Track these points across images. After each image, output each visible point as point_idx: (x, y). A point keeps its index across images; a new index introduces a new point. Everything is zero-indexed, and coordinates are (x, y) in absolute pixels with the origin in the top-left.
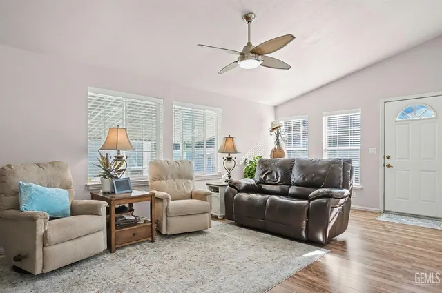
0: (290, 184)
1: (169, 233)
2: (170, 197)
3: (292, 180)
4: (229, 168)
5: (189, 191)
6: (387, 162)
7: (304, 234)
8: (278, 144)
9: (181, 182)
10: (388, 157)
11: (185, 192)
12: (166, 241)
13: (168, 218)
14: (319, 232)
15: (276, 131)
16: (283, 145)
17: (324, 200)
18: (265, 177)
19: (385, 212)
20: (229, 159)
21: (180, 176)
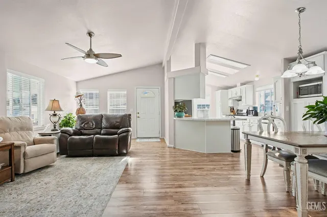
0: (101, 129)
1: (26, 171)
2: (26, 144)
3: (103, 126)
4: (55, 121)
5: (31, 140)
6: (138, 115)
7: (117, 153)
8: (81, 105)
9: (24, 133)
10: (138, 113)
11: (28, 140)
12: (25, 178)
13: (26, 160)
14: (123, 150)
15: (79, 98)
16: (84, 106)
17: (124, 134)
18: (84, 126)
19: (138, 138)
20: (55, 115)
21: (22, 129)
